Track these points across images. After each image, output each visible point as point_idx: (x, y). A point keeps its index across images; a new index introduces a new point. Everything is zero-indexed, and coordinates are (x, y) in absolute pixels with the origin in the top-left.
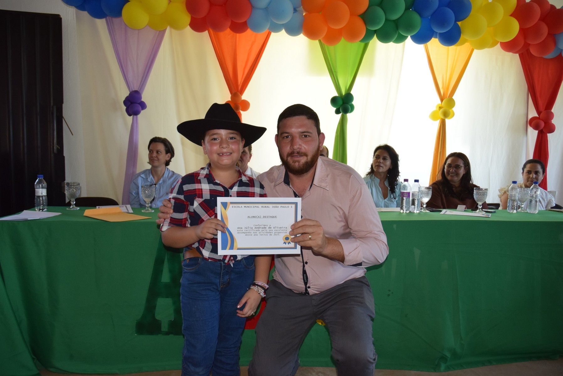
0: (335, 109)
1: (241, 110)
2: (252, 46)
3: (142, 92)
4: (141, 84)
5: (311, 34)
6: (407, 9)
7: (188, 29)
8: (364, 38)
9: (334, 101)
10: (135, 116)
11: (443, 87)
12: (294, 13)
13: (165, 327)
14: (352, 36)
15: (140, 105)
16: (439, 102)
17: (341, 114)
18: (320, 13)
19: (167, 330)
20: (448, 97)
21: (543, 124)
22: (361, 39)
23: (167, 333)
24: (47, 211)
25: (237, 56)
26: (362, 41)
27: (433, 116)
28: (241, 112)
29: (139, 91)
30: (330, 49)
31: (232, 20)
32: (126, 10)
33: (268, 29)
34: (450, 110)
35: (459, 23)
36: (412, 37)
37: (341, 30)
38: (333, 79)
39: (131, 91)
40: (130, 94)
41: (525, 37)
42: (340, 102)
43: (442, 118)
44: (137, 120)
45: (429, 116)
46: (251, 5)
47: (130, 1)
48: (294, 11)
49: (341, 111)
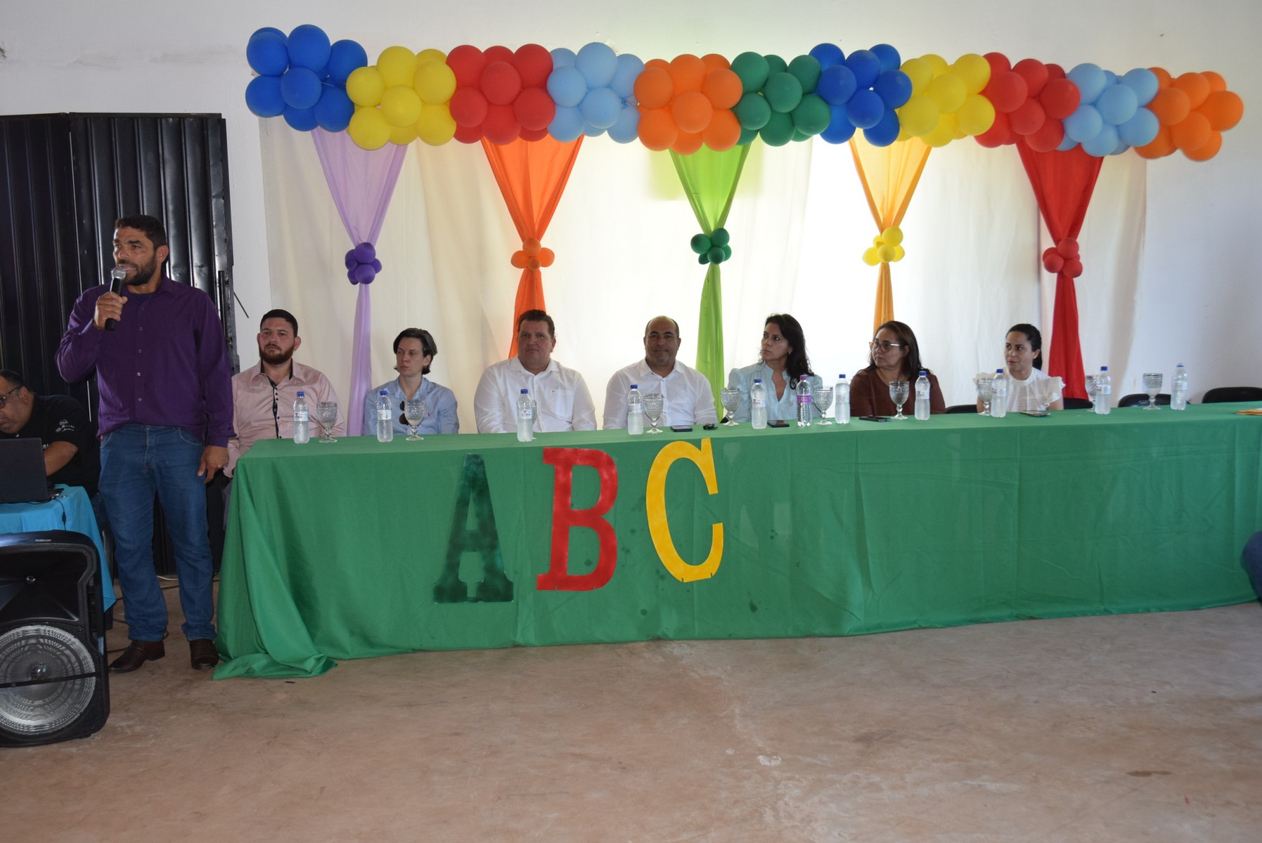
0: (698, 255)
1: (542, 266)
3: (376, 243)
4: (373, 232)
5: (653, 142)
6: (806, 95)
7: (454, 141)
8: (738, 140)
9: (696, 242)
10: (364, 285)
11: (882, 210)
12: (623, 109)
13: (471, 593)
14: (719, 143)
15: (373, 266)
16: (877, 232)
17: (709, 264)
18: (665, 112)
19: (474, 596)
20: (893, 225)
21: (1060, 263)
22: (735, 142)
23: (476, 600)
25: (530, 176)
26: (739, 143)
27: (869, 259)
28: (541, 269)
29: (369, 243)
30: (687, 158)
31: (522, 127)
32: (355, 121)
33: (583, 134)
34: (896, 249)
35: (896, 111)
36: (821, 135)
38: (694, 205)
39: (357, 244)
40: (357, 248)
41: (1010, 125)
42: (708, 245)
43: (884, 261)
44: (367, 291)
45: (863, 259)
46: (554, 102)
47: (363, 107)
48: (623, 105)
49: (709, 259)
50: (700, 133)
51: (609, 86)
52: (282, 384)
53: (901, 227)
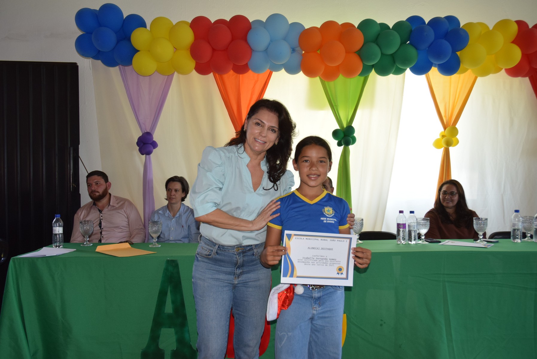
0: (337, 141)
2: (255, 85)
3: (154, 132)
4: (152, 126)
5: (310, 72)
6: (403, 43)
7: (194, 72)
8: (361, 73)
9: (335, 134)
10: (148, 156)
11: (445, 116)
12: (292, 53)
14: (349, 72)
15: (152, 145)
16: (443, 130)
17: (343, 146)
18: (319, 52)
20: (452, 125)
22: (360, 73)
24: (64, 248)
25: (241, 96)
26: (361, 75)
27: (437, 145)
29: (150, 132)
30: (331, 84)
31: (234, 64)
32: (137, 59)
33: (269, 69)
34: (454, 139)
35: (458, 53)
36: (411, 69)
37: (338, 67)
38: (334, 112)
39: (144, 132)
40: (142, 135)
42: (342, 135)
43: (446, 146)
44: (149, 158)
45: (433, 145)
46: (251, 49)
47: (139, 51)
48: (292, 52)
49: (343, 143)
50: (338, 65)
51: (285, 39)
52: (105, 211)
53: (457, 126)
